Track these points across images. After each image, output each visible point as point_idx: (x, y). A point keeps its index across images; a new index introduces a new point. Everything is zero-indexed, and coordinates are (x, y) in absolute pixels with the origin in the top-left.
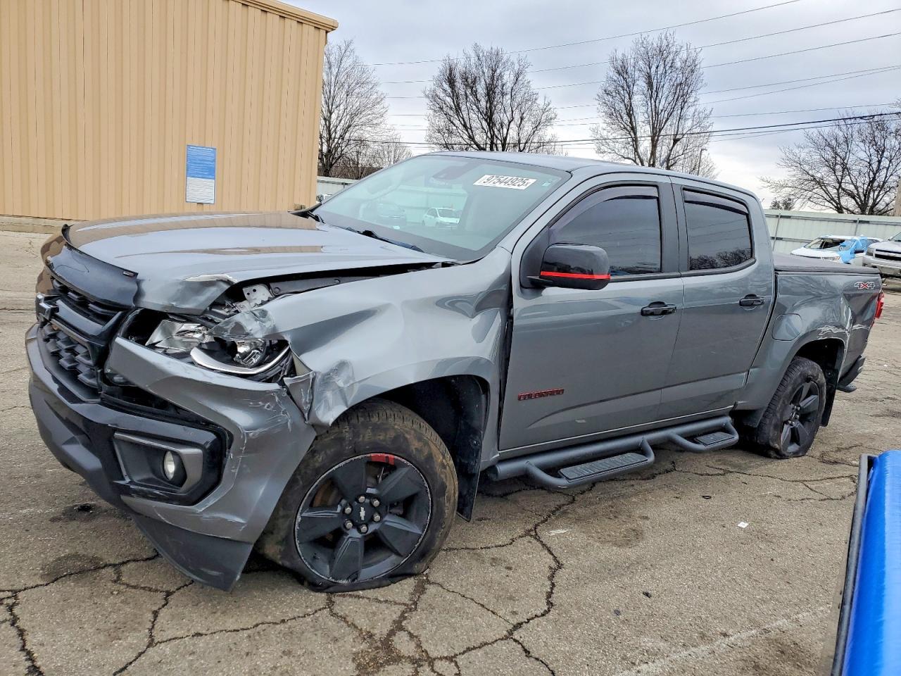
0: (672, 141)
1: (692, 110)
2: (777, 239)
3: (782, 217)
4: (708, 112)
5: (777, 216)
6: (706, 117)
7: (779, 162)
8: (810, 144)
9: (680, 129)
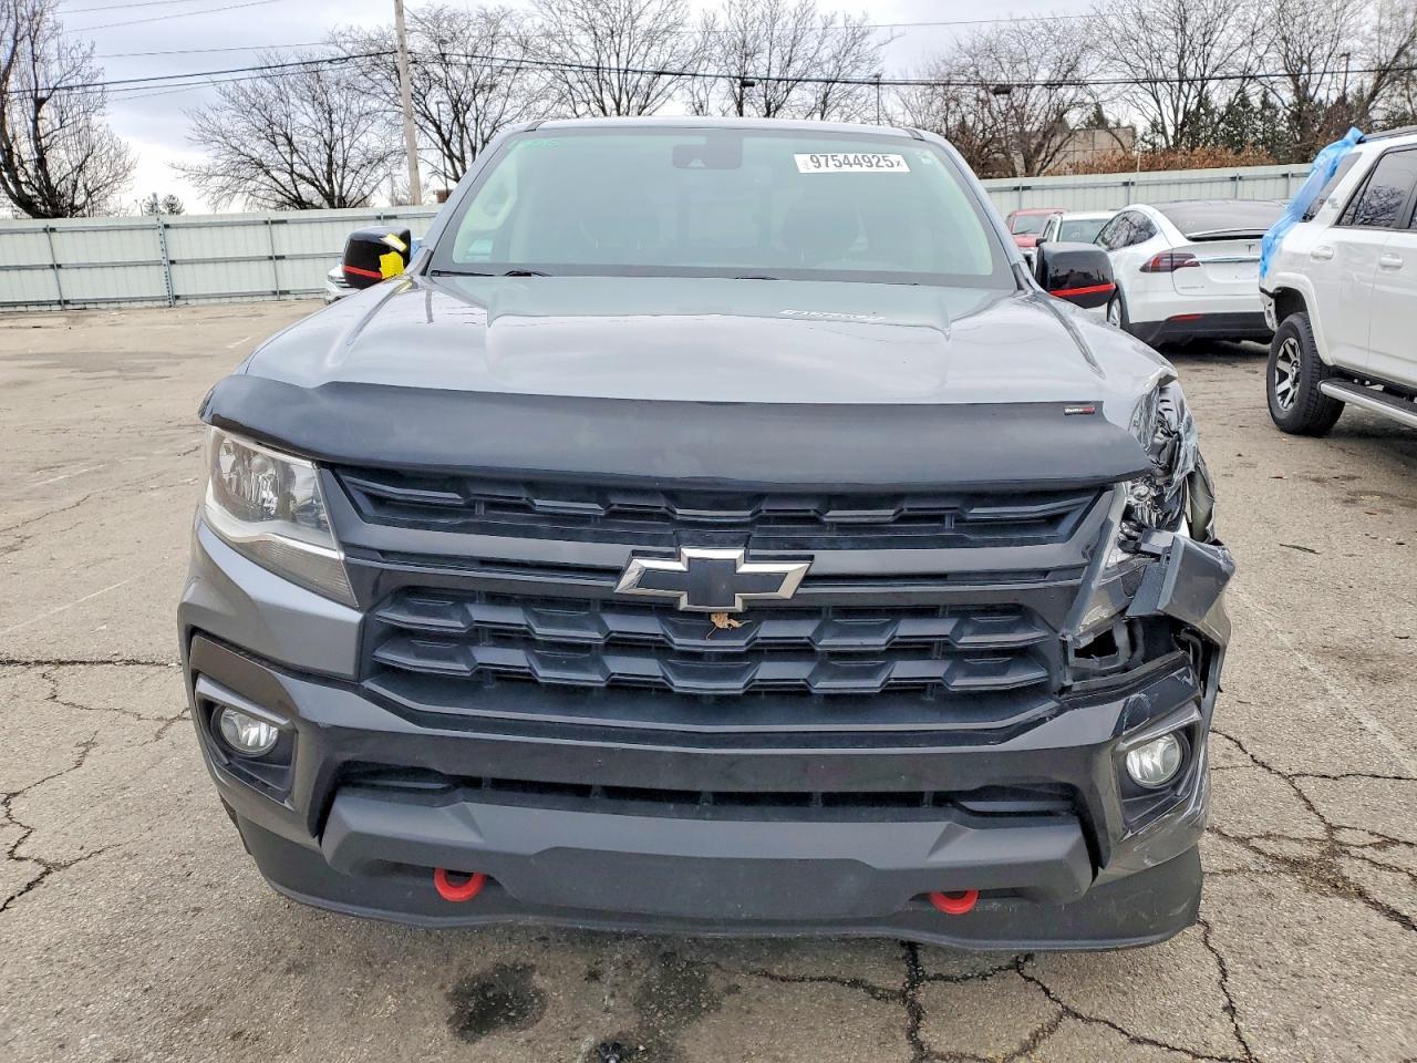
0: (31, 103)
1: (53, 44)
2: (278, 258)
3: (273, 222)
4: (86, 48)
5: (266, 223)
6: (87, 57)
7: (190, 135)
8: (230, 105)
9: (41, 80)
